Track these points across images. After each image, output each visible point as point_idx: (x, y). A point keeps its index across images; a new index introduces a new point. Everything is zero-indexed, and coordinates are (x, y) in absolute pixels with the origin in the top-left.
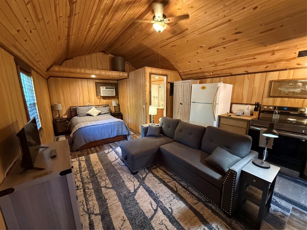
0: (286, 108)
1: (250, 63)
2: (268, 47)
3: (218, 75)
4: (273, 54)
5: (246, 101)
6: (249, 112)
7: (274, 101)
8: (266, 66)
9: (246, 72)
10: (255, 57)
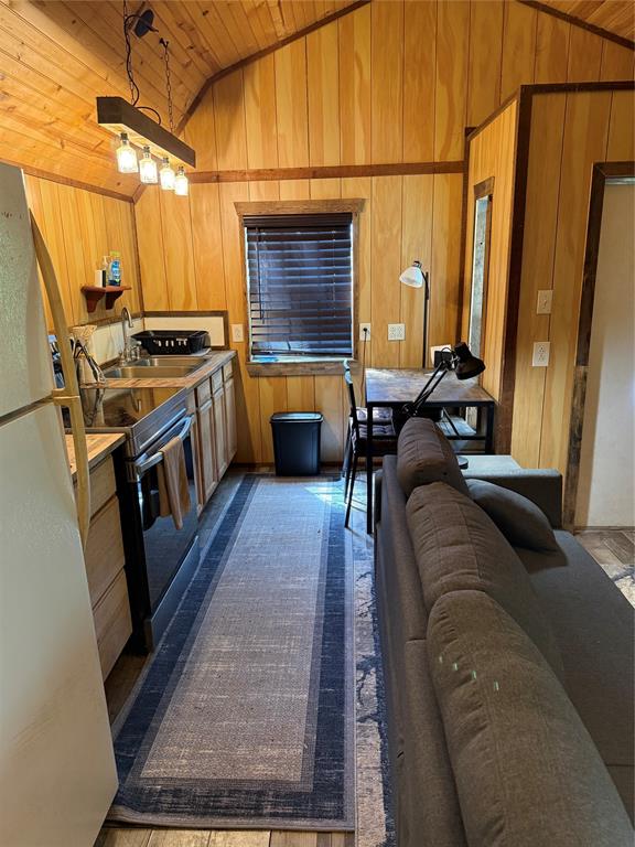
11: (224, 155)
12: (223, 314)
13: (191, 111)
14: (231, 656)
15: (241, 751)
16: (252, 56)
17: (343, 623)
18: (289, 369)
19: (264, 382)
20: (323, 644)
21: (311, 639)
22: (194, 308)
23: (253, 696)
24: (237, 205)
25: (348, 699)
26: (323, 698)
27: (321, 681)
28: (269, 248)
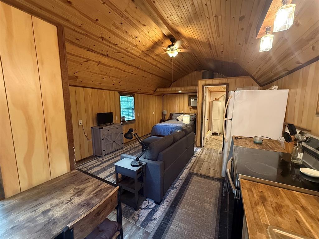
14: (206, 201)
15: (203, 181)
17: (173, 201)
20: (181, 197)
21: (184, 200)
23: (200, 190)
25: (182, 183)
26: (186, 185)
27: (185, 189)
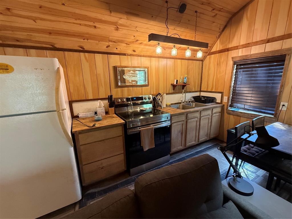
0: (135, 98)
1: (87, 34)
2: (113, 14)
3: (18, 41)
4: (117, 29)
5: (92, 95)
6: (104, 111)
7: (122, 92)
8: (107, 44)
9: (81, 48)
10: (95, 24)
11: (232, 41)
12: (222, 93)
13: (223, 30)
16: (248, 3)
18: (242, 114)
19: (232, 116)
22: (213, 90)
24: (232, 58)
28: (243, 71)
